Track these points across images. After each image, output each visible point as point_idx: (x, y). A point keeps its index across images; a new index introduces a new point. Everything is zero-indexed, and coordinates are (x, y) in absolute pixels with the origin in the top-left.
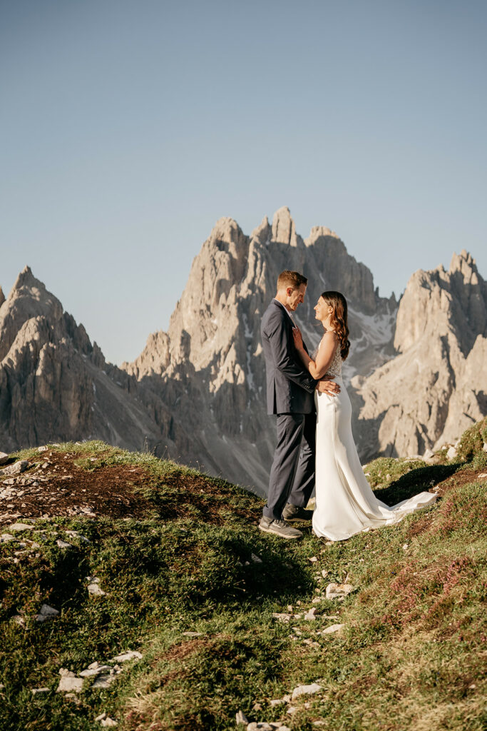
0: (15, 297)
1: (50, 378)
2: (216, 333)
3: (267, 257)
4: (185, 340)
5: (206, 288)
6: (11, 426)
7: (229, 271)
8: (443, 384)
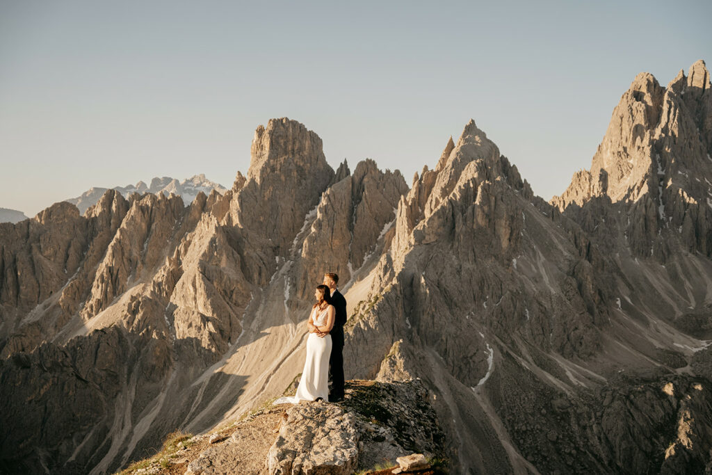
0: (462, 144)
1: (486, 208)
2: (632, 171)
4: (603, 177)
5: (624, 133)
6: (454, 247)
7: (645, 118)
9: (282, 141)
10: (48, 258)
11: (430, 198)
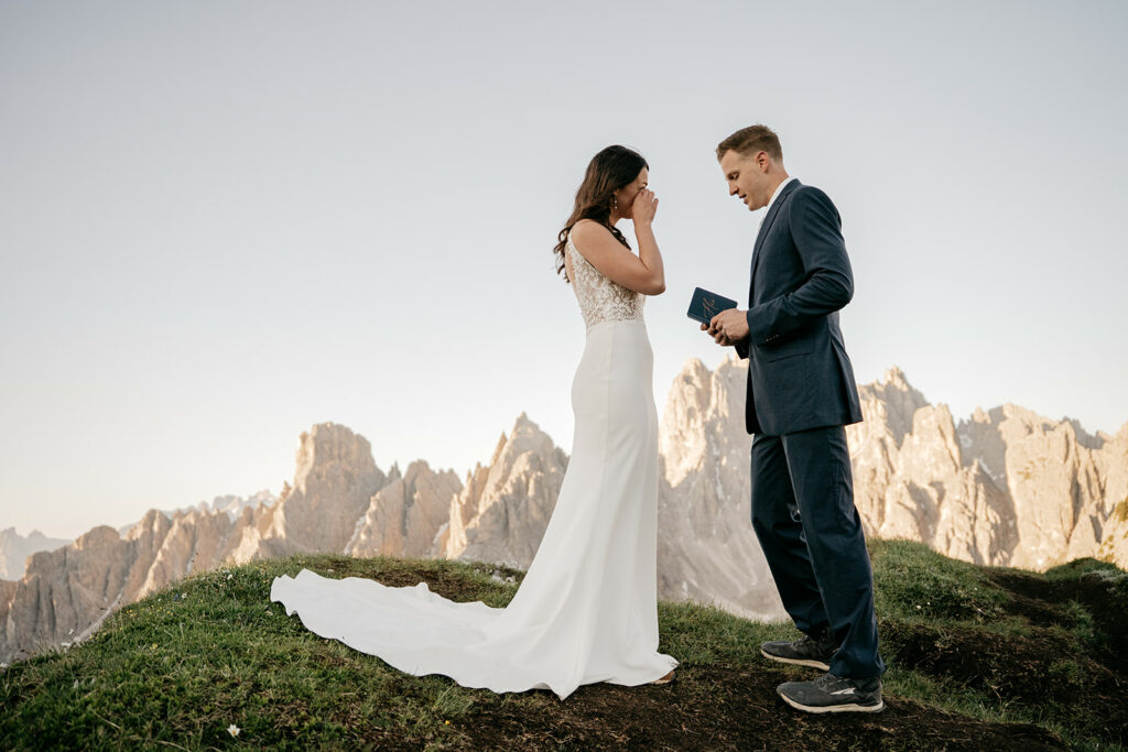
0: (514, 437)
1: (540, 501)
2: (689, 453)
3: (727, 387)
5: (678, 416)
7: (696, 400)
8: (881, 478)
9: (327, 447)
10: (87, 586)
11: (483, 496)
